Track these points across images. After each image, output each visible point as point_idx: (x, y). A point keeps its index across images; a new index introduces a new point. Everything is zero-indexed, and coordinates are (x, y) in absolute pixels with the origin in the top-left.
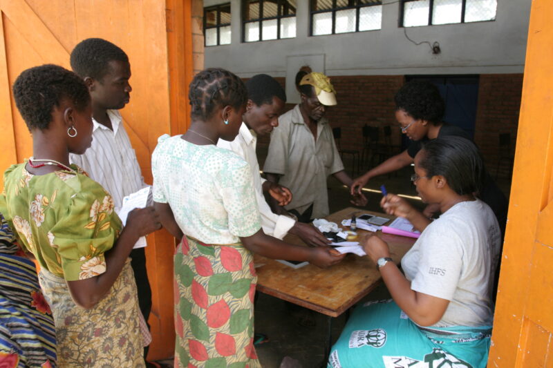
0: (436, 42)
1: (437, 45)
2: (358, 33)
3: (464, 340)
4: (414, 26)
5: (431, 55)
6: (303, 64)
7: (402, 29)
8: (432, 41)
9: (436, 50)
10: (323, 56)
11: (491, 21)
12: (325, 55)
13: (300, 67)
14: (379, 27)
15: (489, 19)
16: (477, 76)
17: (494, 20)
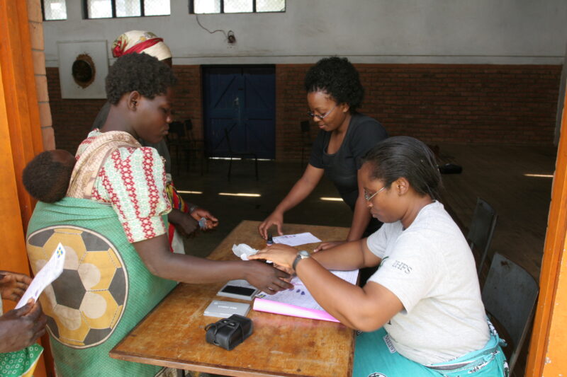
0: (230, 31)
1: (231, 34)
2: (143, 18)
3: (480, 367)
4: (206, 12)
5: (226, 44)
6: (82, 53)
7: (192, 15)
8: (227, 30)
9: (232, 39)
10: (104, 44)
11: (281, 12)
12: (107, 42)
13: (77, 55)
14: (167, 11)
15: (279, 10)
16: (273, 66)
17: (284, 12)
